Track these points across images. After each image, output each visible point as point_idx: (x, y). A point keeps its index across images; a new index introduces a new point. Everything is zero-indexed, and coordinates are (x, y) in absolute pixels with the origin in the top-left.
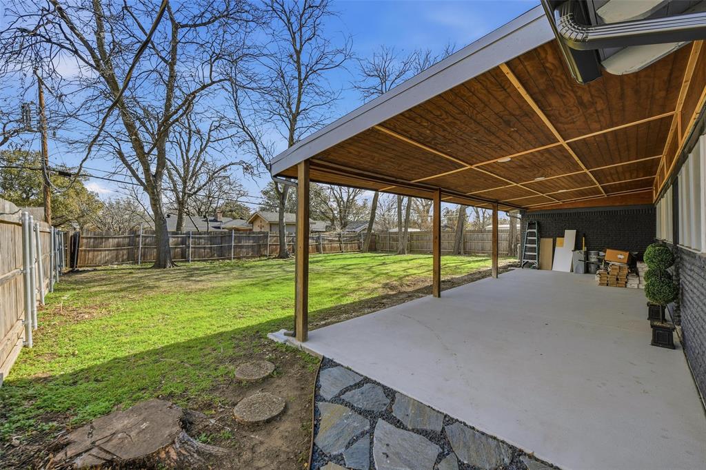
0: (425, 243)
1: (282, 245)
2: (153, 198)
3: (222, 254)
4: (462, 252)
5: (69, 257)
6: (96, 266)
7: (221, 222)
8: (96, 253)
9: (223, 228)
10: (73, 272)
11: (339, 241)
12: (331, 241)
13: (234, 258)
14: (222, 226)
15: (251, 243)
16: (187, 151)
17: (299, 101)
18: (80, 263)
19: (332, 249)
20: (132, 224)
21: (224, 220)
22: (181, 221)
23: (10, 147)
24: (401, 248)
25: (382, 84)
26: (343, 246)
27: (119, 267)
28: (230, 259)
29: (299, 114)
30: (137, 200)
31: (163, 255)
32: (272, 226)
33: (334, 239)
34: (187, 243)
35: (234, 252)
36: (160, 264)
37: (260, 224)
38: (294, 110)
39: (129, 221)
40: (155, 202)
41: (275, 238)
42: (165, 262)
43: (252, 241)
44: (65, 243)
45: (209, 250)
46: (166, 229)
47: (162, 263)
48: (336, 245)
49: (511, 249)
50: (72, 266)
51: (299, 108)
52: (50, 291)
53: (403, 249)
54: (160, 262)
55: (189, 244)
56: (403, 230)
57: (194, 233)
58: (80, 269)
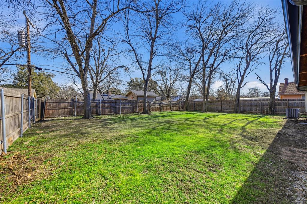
0: (215, 107)
1: (145, 107)
2: (83, 81)
3: (115, 111)
4: (239, 111)
5: (40, 113)
6: (53, 117)
7: (111, 96)
8: (54, 110)
9: (112, 99)
10: (41, 121)
11: (170, 105)
12: (167, 105)
13: (121, 114)
14: (112, 98)
15: (129, 105)
16: (98, 60)
17: (156, 31)
18: (46, 116)
19: (167, 109)
20: (72, 96)
21: (112, 95)
22: (95, 95)
23: (15, 57)
24: (205, 109)
25: (197, 23)
26: (172, 107)
27: (65, 118)
28: (119, 114)
29: (156, 38)
30: (75, 83)
31: (88, 112)
32: (139, 98)
33: (167, 104)
34: (99, 106)
35: (121, 111)
36: (86, 117)
37: (132, 96)
38: (153, 36)
39: (70, 95)
40: (84, 84)
41: (141, 104)
42: (89, 115)
43: (130, 105)
44: (38, 105)
45: (109, 109)
46: (89, 98)
47: (87, 116)
48: (169, 107)
49: (271, 110)
50: (41, 117)
51: (156, 35)
52: (20, 137)
53: (205, 110)
54: (86, 115)
55: (100, 106)
56: (205, 100)
57: (102, 101)
58: (45, 119)
